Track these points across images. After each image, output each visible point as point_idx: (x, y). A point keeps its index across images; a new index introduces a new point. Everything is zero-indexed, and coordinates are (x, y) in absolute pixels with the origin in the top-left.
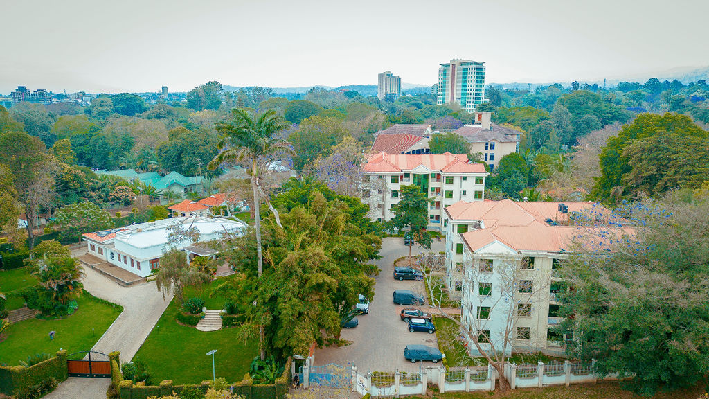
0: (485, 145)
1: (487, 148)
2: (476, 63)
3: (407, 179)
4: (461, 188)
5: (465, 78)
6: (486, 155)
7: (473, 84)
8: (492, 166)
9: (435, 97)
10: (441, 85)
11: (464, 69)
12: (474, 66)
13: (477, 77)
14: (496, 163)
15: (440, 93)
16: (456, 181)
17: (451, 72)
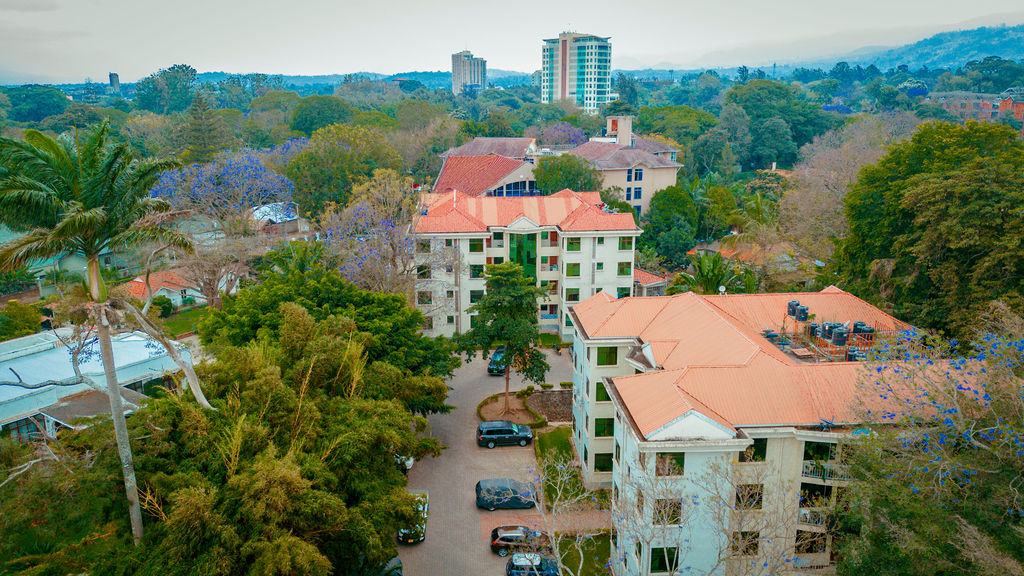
0: (626, 175)
1: (629, 179)
2: (597, 39)
3: (498, 242)
4: (594, 256)
5: (581, 61)
6: (629, 190)
7: (593, 70)
8: (639, 208)
9: (537, 91)
10: (546, 72)
11: (579, 48)
12: (595, 43)
13: (600, 61)
14: (644, 202)
15: (545, 84)
16: (586, 245)
17: (560, 53)
